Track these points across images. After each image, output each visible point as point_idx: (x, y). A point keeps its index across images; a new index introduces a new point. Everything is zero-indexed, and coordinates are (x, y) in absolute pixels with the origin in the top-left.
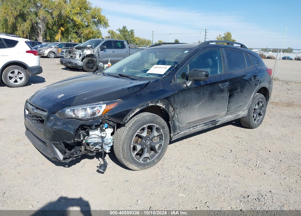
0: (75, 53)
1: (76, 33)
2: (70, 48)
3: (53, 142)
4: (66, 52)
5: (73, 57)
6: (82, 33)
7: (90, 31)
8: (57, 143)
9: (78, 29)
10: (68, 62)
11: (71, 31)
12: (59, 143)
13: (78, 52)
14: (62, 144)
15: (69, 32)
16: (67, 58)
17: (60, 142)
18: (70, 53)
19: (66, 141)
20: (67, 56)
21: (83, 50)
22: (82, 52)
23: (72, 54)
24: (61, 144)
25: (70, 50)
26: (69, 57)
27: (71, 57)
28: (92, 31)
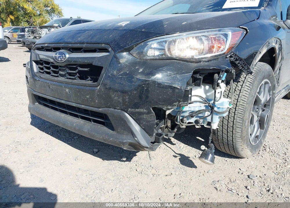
0: (39, 33)
1: (27, 21)
2: (33, 27)
3: (133, 110)
4: (28, 31)
5: (37, 38)
6: (34, 22)
7: (43, 20)
8: (142, 110)
9: (30, 18)
10: (33, 43)
11: (21, 20)
12: (145, 111)
13: (44, 31)
14: (151, 113)
15: (20, 21)
16: (29, 38)
17: (147, 109)
18: (33, 32)
19: (163, 105)
20: (30, 36)
21: (50, 29)
22: (49, 31)
23: (36, 34)
24: (149, 113)
25: (33, 30)
26: (32, 37)
27: (35, 37)
28: (46, 20)
